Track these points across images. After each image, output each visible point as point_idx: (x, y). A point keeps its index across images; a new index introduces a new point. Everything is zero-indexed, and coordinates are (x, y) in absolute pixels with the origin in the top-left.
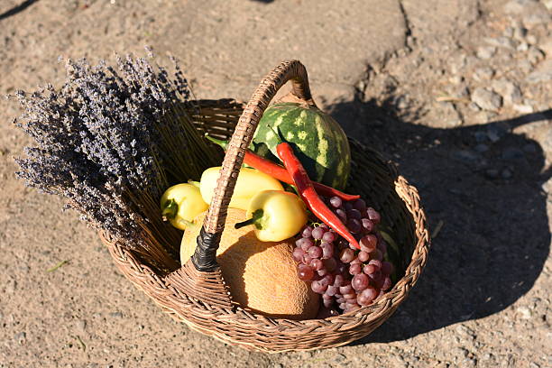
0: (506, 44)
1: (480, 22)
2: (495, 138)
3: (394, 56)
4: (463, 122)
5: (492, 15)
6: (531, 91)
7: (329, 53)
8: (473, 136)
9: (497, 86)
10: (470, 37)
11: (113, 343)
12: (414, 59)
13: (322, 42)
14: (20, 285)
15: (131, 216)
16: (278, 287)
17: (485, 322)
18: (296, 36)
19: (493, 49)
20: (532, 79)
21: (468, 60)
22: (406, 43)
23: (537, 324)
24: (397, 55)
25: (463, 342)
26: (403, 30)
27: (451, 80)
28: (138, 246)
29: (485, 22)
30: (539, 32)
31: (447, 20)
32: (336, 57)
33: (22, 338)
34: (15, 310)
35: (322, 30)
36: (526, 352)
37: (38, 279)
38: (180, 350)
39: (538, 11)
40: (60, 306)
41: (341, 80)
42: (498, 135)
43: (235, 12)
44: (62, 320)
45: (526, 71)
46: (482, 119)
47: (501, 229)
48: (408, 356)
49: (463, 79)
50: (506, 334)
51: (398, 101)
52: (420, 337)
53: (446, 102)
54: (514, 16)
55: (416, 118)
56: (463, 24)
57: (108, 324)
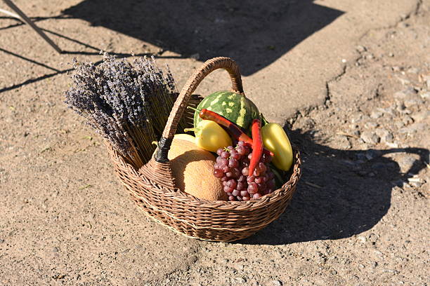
0: (390, 112)
1: (376, 100)
2: (370, 158)
3: (316, 108)
4: (351, 147)
5: (385, 98)
6: (399, 137)
7: (275, 102)
8: (357, 156)
9: (378, 132)
10: (368, 106)
11: (108, 227)
12: (328, 112)
13: (273, 97)
14: (61, 193)
15: (125, 134)
16: (203, 182)
17: (337, 242)
18: (257, 93)
19: (381, 114)
20: (402, 131)
21: (363, 117)
22: (325, 103)
23: (368, 246)
24: (318, 109)
25: (320, 249)
26: (324, 96)
27: (350, 126)
28: (127, 155)
29: (380, 100)
30: (413, 109)
31: (354, 95)
32: (279, 105)
33: (56, 218)
34: (55, 205)
35: (274, 91)
36: (358, 259)
37: (72, 192)
38: (147, 234)
39: (416, 98)
40: (82, 206)
41: (279, 116)
42: (373, 156)
43: (222, 79)
44: (81, 213)
45: (399, 127)
46: (364, 148)
47: (359, 198)
48: (285, 253)
49: (357, 126)
50: (348, 249)
51: (314, 133)
52: (295, 244)
53: (343, 136)
54: (399, 99)
55: (324, 143)
56: (364, 99)
57: (108, 218)
